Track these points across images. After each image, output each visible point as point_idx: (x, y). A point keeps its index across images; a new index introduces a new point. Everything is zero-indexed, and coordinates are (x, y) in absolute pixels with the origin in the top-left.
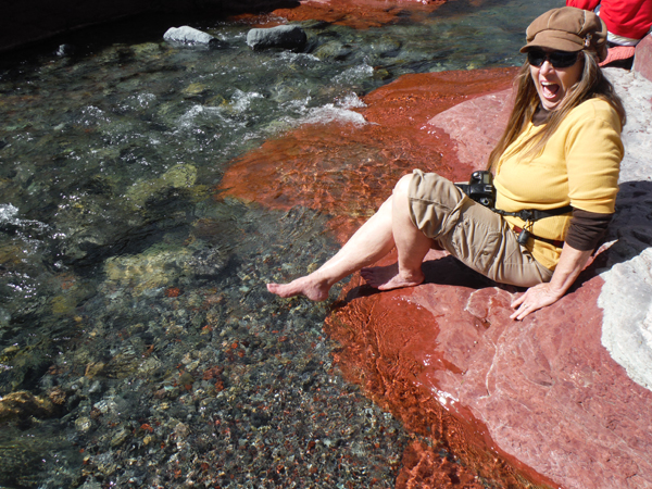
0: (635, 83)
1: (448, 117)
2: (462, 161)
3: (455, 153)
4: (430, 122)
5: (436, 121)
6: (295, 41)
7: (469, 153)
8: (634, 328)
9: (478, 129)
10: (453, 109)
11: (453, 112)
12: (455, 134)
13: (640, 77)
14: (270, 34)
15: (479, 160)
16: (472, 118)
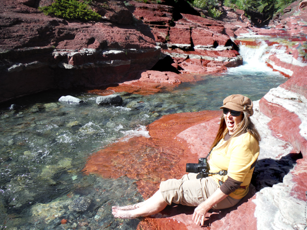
0: (261, 117)
1: (185, 133)
2: (193, 153)
3: (189, 149)
4: (178, 136)
5: (180, 135)
6: (118, 102)
7: (195, 149)
8: (270, 226)
9: (199, 139)
10: (187, 130)
11: (187, 131)
12: (189, 141)
13: (262, 114)
14: (106, 99)
15: (200, 152)
16: (196, 133)
